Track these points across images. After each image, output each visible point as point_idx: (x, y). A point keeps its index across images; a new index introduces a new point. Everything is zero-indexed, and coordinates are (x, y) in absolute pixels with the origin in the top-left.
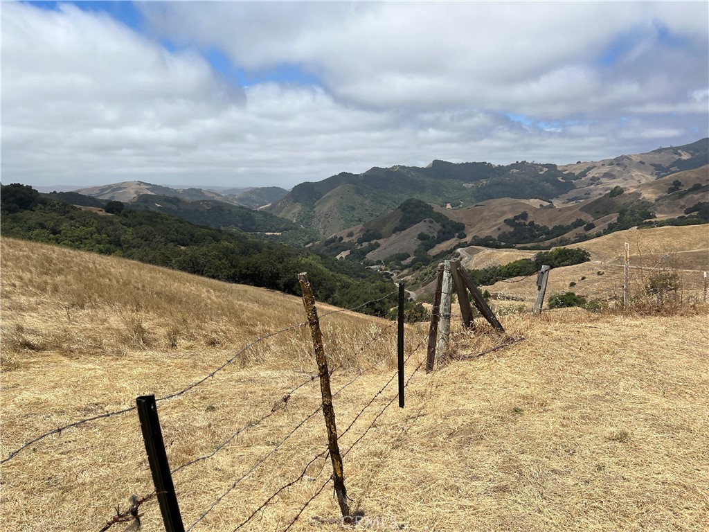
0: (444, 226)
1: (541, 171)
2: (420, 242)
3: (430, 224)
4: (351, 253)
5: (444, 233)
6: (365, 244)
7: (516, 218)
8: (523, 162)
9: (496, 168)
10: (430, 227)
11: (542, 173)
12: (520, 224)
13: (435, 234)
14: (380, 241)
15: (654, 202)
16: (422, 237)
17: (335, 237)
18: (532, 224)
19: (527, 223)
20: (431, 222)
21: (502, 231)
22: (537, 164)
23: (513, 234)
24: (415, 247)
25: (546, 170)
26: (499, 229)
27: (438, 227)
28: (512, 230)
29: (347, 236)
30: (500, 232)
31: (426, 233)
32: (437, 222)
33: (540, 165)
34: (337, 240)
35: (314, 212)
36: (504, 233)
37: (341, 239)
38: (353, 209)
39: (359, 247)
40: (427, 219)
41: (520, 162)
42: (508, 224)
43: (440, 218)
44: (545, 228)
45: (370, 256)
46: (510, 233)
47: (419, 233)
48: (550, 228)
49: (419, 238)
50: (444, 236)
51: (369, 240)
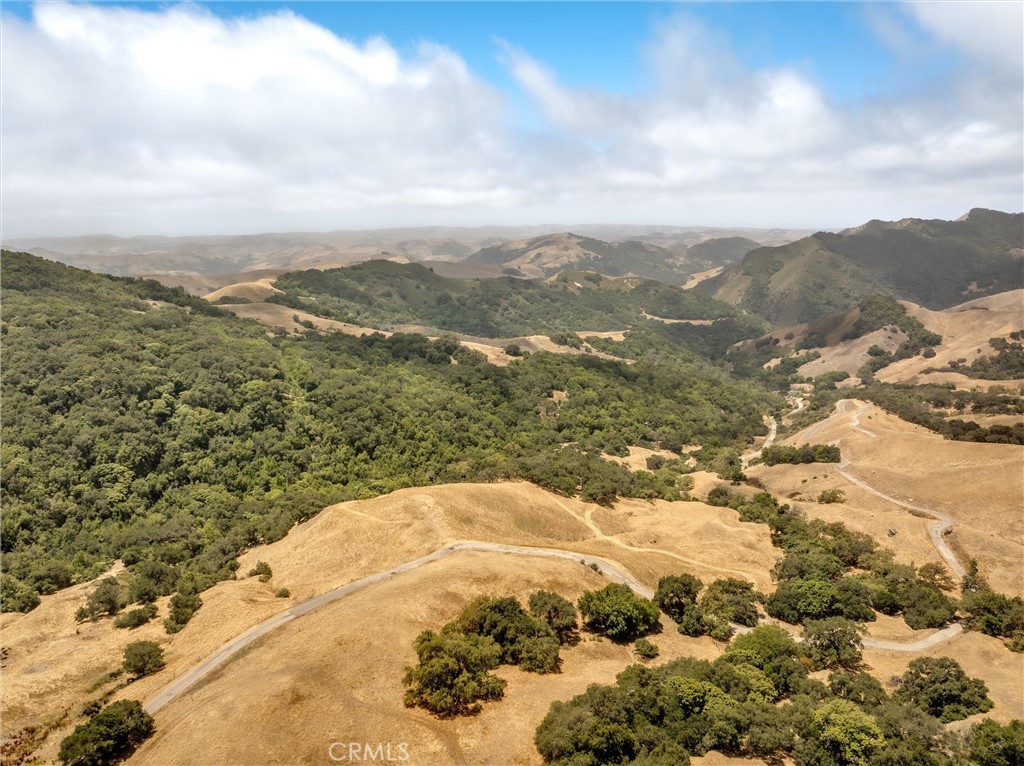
0: (911, 337)
2: (870, 357)
3: (891, 334)
4: (782, 362)
5: (908, 348)
6: (803, 352)
10: (890, 338)
12: (1012, 347)
13: (894, 349)
14: (822, 350)
16: (874, 352)
17: (771, 338)
20: (894, 331)
21: (981, 354)
23: (996, 361)
24: (860, 365)
26: (979, 351)
27: (903, 338)
28: (996, 354)
29: (786, 338)
30: (978, 356)
31: (882, 346)
32: (904, 332)
34: (772, 341)
35: (768, 289)
36: (983, 358)
37: (777, 341)
38: (823, 287)
39: (795, 356)
40: (889, 327)
42: (994, 345)
43: (910, 325)
45: (802, 369)
46: (992, 358)
47: (871, 345)
49: (870, 353)
50: (906, 352)
51: (808, 348)
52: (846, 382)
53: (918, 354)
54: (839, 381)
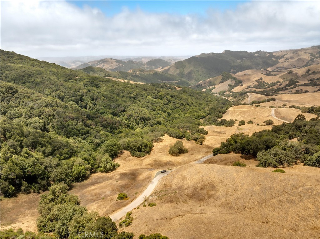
0: (236, 82)
1: (267, 55)
2: (229, 87)
4: (206, 90)
5: (236, 84)
6: (211, 87)
7: (259, 80)
8: (260, 51)
9: (249, 53)
10: (232, 82)
11: (267, 56)
12: (260, 82)
13: (233, 84)
14: (215, 86)
15: (301, 76)
16: (230, 85)
18: (264, 82)
19: (262, 81)
20: (232, 80)
22: (265, 52)
23: (258, 85)
24: (228, 89)
25: (268, 55)
26: (254, 83)
27: (234, 82)
28: (258, 84)
29: (203, 84)
30: (254, 84)
31: (231, 84)
33: (266, 52)
34: (200, 85)
38: (198, 71)
39: (209, 88)
40: (230, 79)
41: (259, 51)
42: (256, 82)
43: (234, 79)
44: (268, 83)
45: (213, 91)
46: (257, 85)
47: (228, 84)
48: (269, 83)
49: (229, 86)
50: (236, 85)
51: (211, 86)
52: (226, 93)
53: (239, 85)
54: (224, 93)
